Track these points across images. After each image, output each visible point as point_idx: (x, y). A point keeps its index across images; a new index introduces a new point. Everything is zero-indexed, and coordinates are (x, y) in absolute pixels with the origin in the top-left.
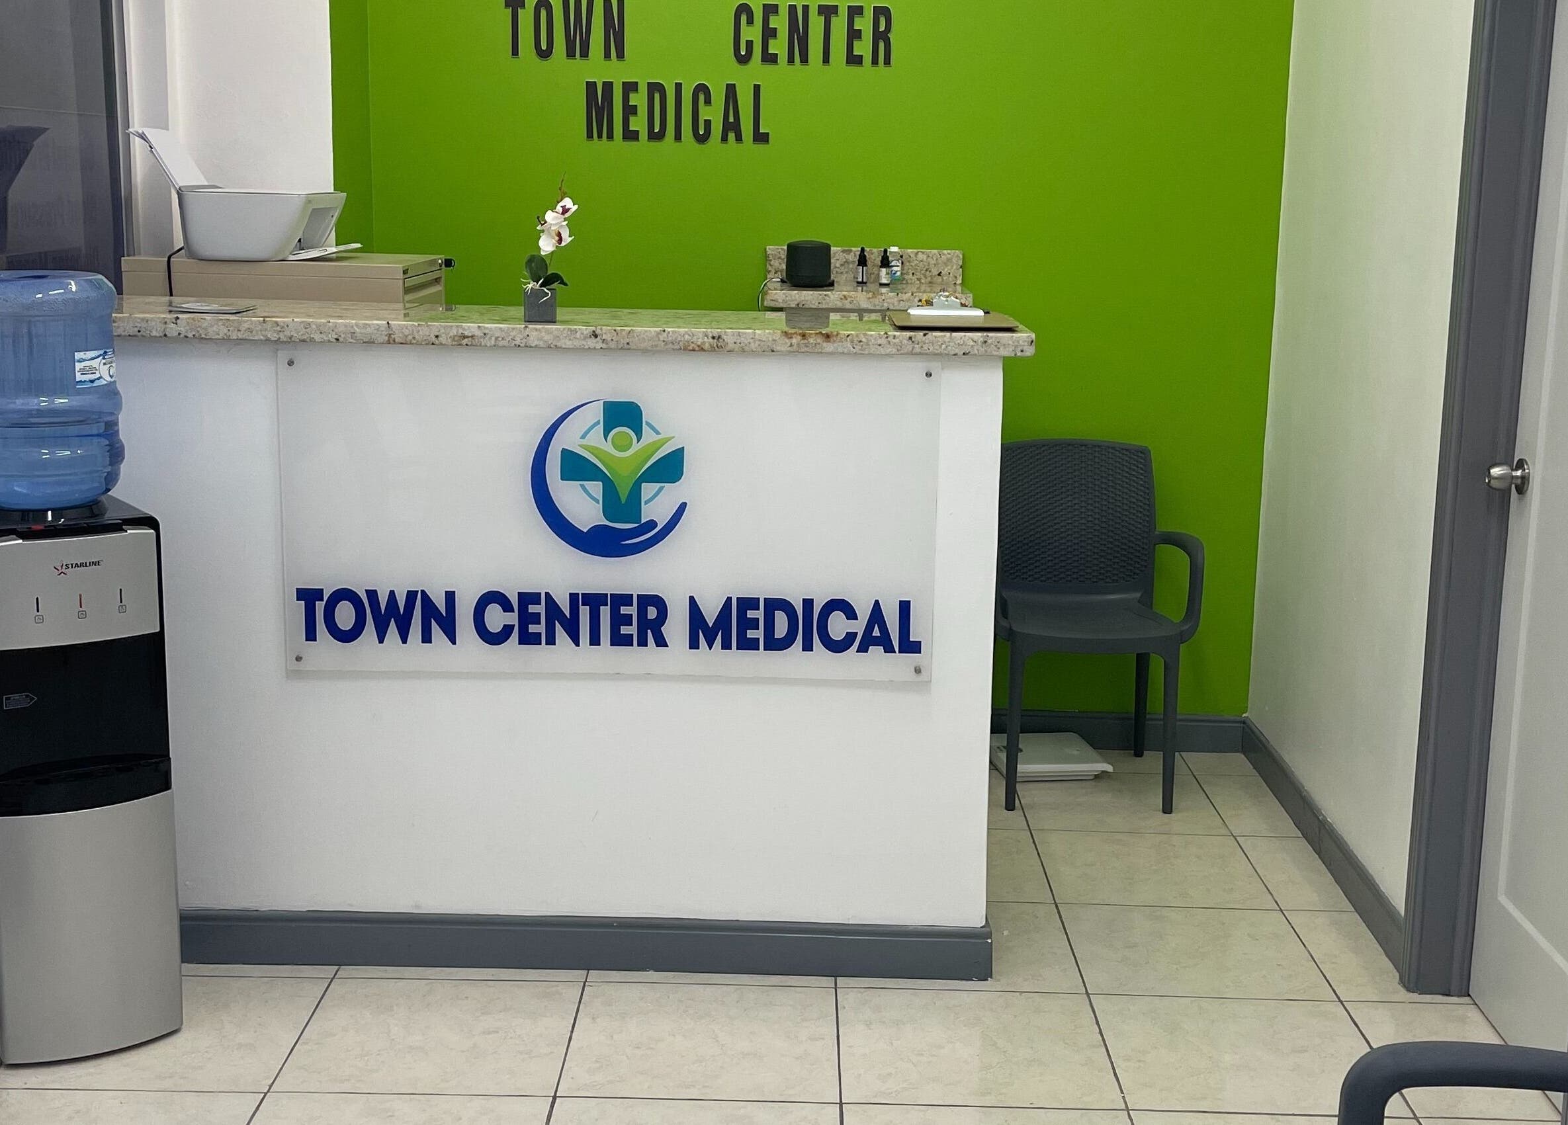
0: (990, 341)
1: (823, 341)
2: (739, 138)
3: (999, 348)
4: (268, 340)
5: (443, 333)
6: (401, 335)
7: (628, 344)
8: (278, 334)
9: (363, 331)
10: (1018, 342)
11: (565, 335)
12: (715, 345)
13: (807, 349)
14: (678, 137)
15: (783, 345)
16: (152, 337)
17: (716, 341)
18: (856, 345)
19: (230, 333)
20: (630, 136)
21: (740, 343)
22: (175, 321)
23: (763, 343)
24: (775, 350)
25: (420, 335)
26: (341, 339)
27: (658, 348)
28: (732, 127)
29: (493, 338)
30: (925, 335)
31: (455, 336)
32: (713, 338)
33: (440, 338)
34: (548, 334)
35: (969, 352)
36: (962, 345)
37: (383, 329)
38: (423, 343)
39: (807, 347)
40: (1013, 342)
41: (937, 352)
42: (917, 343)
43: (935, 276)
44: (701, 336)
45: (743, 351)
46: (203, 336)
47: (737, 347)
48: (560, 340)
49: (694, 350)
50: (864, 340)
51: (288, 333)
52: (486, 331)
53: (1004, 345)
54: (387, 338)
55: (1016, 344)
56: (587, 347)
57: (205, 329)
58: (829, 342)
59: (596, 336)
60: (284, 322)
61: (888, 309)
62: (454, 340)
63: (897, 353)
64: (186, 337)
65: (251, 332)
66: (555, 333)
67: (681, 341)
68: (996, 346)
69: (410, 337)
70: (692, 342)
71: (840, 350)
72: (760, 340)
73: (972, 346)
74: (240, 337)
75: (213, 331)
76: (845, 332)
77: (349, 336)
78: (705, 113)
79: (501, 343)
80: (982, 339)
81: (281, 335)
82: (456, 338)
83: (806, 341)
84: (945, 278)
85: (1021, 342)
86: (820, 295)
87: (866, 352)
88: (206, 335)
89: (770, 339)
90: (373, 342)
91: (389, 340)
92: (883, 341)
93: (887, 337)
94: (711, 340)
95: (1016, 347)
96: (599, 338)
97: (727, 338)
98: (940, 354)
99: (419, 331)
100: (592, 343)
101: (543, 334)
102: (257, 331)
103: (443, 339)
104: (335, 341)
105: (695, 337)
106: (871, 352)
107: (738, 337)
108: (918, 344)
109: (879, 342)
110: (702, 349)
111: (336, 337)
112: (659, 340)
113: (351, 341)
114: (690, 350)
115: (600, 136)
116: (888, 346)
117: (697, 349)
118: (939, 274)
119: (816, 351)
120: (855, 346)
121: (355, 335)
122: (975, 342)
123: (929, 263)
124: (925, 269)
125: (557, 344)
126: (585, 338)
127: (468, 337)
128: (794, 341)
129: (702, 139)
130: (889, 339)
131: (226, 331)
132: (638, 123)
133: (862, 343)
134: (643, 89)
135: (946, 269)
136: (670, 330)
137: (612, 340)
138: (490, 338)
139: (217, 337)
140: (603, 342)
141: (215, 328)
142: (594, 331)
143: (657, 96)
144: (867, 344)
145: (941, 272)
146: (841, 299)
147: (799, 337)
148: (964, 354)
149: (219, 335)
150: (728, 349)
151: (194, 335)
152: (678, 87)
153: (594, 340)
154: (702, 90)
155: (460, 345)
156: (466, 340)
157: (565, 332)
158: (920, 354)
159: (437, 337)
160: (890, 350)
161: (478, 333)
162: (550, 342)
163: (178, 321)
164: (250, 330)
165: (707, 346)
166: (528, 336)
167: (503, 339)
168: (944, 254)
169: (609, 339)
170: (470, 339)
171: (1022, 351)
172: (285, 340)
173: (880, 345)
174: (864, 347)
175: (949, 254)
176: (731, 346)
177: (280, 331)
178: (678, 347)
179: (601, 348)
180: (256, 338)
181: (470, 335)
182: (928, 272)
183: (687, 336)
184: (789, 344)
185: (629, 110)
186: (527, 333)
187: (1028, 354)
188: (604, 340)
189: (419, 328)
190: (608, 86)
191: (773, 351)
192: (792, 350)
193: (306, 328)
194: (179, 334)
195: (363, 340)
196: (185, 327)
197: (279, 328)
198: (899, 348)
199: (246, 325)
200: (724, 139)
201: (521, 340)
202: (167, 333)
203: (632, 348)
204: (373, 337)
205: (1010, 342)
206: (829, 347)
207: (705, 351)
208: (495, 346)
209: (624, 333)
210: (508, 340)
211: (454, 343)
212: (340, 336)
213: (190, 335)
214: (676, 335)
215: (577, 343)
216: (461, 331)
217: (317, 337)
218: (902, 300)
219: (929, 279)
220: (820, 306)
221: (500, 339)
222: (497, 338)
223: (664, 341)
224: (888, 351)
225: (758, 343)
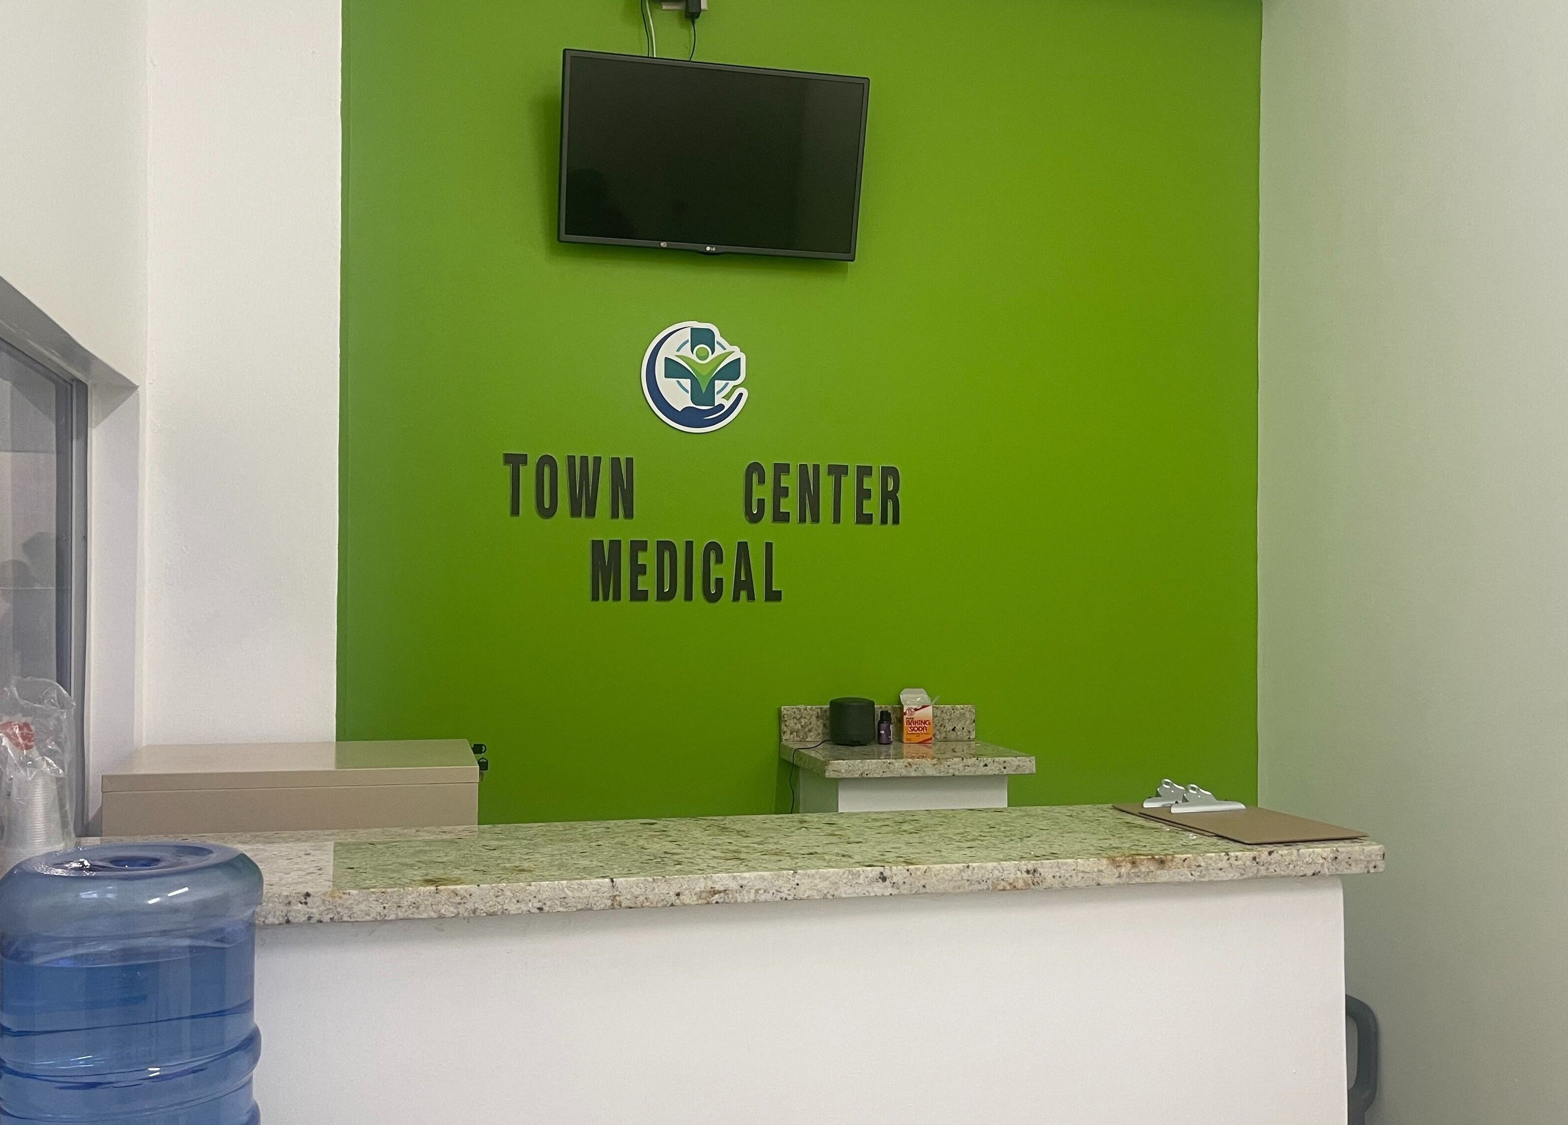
0: (1339, 858)
1: (1157, 869)
2: (751, 597)
3: (1350, 865)
4: (441, 917)
5: (686, 890)
6: (629, 897)
7: (924, 886)
8: (457, 907)
9: (577, 894)
10: (1370, 856)
11: (844, 881)
12: (1030, 882)
13: (1138, 880)
14: (688, 597)
15: (1110, 877)
16: (268, 925)
17: (1030, 875)
18: (1195, 871)
19: (386, 911)
20: (639, 596)
21: (1060, 877)
22: (304, 901)
23: (1087, 875)
24: (1101, 883)
25: (655, 895)
26: (546, 909)
27: (961, 890)
28: (744, 586)
29: (753, 891)
30: (1270, 853)
31: (703, 892)
32: (1028, 872)
33: (681, 897)
34: (824, 880)
35: (1319, 872)
36: (1311, 864)
37: (606, 889)
38: (659, 905)
39: (1139, 876)
40: (1366, 857)
41: (1283, 873)
42: (1262, 863)
43: (950, 731)
44: (1013, 871)
45: (1064, 887)
46: (346, 919)
47: (1056, 883)
48: (839, 887)
49: (1004, 890)
50: (1203, 864)
51: (470, 906)
52: (744, 882)
53: (1356, 861)
54: (609, 902)
55: (1369, 859)
56: (872, 894)
57: (350, 908)
58: (1162, 868)
59: (884, 879)
60: (466, 891)
61: (954, 775)
62: (700, 898)
63: (1241, 878)
64: (320, 921)
65: (418, 908)
66: (833, 879)
67: (988, 879)
68: (1347, 862)
69: (642, 898)
70: (1003, 880)
71: (1176, 879)
72: (1083, 872)
73: (1322, 864)
74: (401, 915)
75: (361, 911)
76: (1181, 856)
77: (558, 902)
78: (716, 572)
79: (763, 897)
80: (1332, 855)
81: (461, 909)
82: (704, 895)
83: (1137, 870)
84: (959, 733)
85: (1373, 856)
86: (884, 763)
87: (1206, 879)
88: (350, 917)
89: (1096, 870)
90: (591, 909)
91: (613, 904)
92: (1224, 864)
93: (1228, 859)
94: (1025, 875)
95: (1368, 862)
96: (887, 882)
97: (1044, 871)
98: (1289, 876)
99: (654, 889)
100: (879, 889)
101: (817, 881)
102: (426, 906)
103: (686, 899)
104: (538, 911)
105: (1006, 872)
106: (1212, 878)
107: (1057, 869)
108: (1263, 865)
109: (1220, 865)
110: (1015, 887)
111: (539, 905)
112: (962, 879)
113: (561, 909)
114: (1000, 890)
115: (606, 598)
116: (1230, 870)
117: (1008, 887)
118: (953, 730)
119: (1149, 880)
120: (1193, 873)
121: (566, 900)
122: (1325, 859)
123: (943, 719)
124: (939, 724)
125: (836, 893)
126: (872, 882)
127: (720, 892)
128: (1123, 870)
129: (713, 598)
130: (1230, 861)
131: (379, 909)
132: (647, 583)
133: (1200, 868)
134: (652, 548)
135: (960, 724)
136: (974, 865)
137: (904, 883)
138: (749, 892)
139: (368, 918)
140: (893, 887)
141: (363, 906)
142: (882, 873)
143: (667, 555)
144: (1207, 869)
145: (955, 727)
146: (906, 766)
147: (1129, 865)
148: (1314, 874)
149: (369, 915)
150: (1046, 885)
151: (331, 919)
152: (689, 545)
153: (881, 884)
154: (714, 548)
155: (708, 903)
156: (717, 896)
157: (846, 875)
158: (1266, 877)
159: (678, 895)
160: (1232, 875)
161: (733, 885)
162: (826, 892)
163: (309, 900)
164: (415, 905)
165: (1020, 884)
166: (798, 884)
167: (765, 891)
168: (957, 709)
169: (901, 882)
170: (722, 895)
171: (1375, 867)
172: (466, 914)
173: (1221, 869)
174: (1204, 872)
175: (962, 709)
176: (1049, 881)
177: (460, 904)
178: (985, 887)
179: (891, 894)
180: (425, 915)
181: (722, 889)
182: (942, 727)
183: (996, 872)
184: (1117, 875)
185: (638, 570)
186: (797, 881)
187: (1381, 870)
188: (894, 883)
189: (655, 885)
190: (616, 545)
191: (1099, 885)
192: (1121, 882)
193: (497, 897)
194: (310, 918)
195: (576, 907)
196: (318, 907)
197: (458, 899)
198: (1242, 871)
199: (410, 899)
200: (736, 598)
201: (789, 890)
202: (290, 918)
203: (929, 891)
204: (591, 901)
205: (1362, 857)
206: (1164, 876)
207: (1018, 889)
208: (754, 901)
209: (918, 873)
210: (771, 892)
211: (700, 902)
212: (545, 904)
213: (326, 918)
214: (983, 871)
215: (860, 891)
216: (710, 884)
217: (513, 908)
218: (969, 766)
219: (944, 734)
220: (885, 775)
221: (761, 892)
222: (757, 891)
223: (968, 881)
224: (1230, 876)
225: (1081, 875)
